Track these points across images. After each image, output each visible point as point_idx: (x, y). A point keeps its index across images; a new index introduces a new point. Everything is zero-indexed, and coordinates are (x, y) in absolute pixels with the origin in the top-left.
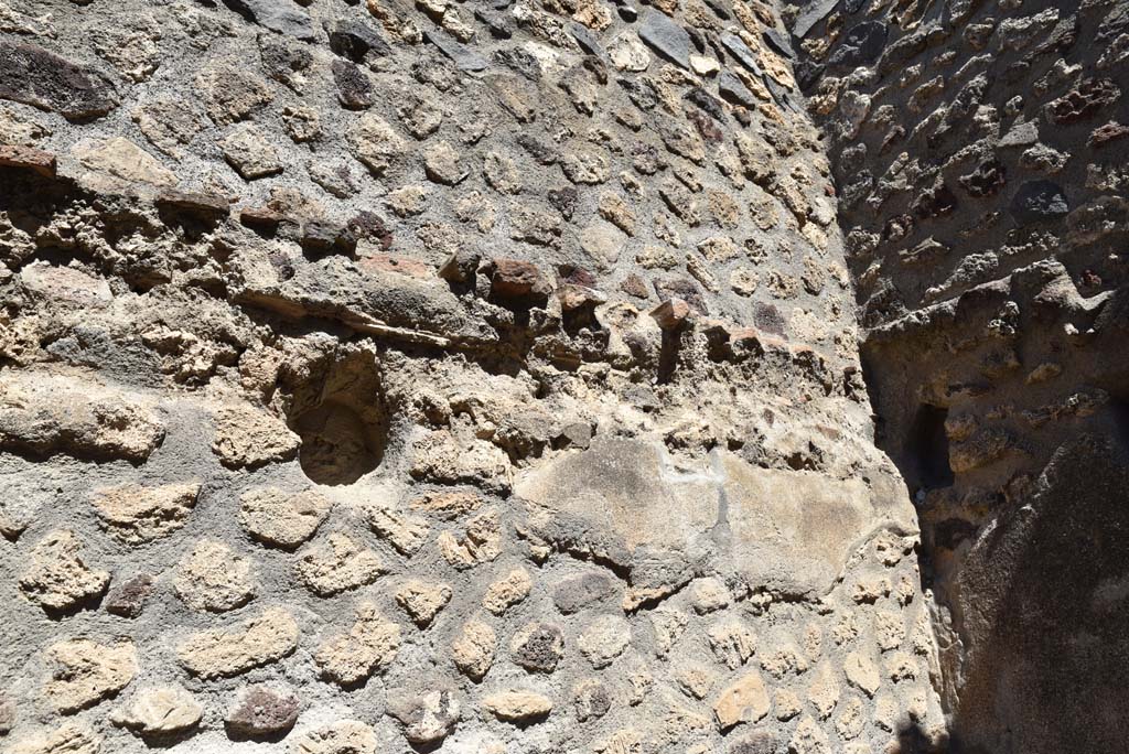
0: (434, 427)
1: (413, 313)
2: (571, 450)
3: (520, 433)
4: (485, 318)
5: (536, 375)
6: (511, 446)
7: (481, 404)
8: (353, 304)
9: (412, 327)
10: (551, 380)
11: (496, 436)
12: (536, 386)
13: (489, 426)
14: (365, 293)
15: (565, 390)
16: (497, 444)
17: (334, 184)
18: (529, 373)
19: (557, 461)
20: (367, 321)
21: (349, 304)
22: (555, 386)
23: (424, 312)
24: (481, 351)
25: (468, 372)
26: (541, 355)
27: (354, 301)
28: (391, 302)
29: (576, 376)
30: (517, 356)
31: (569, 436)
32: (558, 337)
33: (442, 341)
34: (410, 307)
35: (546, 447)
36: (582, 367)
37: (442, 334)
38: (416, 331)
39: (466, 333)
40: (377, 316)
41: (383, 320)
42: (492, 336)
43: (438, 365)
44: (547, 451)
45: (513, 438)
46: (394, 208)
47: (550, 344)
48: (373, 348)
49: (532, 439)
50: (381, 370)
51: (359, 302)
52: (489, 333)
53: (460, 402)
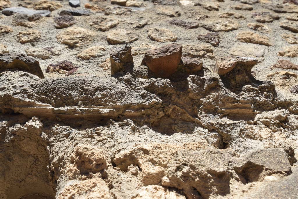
1: (74, 93)
3: (193, 167)
4: (145, 88)
5: (211, 128)
7: (146, 152)
8: (18, 93)
9: (76, 104)
10: (228, 129)
13: (155, 170)
14: (32, 85)
18: (204, 127)
20: (31, 104)
21: (15, 94)
22: (234, 133)
23: (85, 91)
24: (148, 116)
26: (211, 111)
27: (20, 91)
28: (55, 89)
29: (255, 124)
30: (187, 116)
32: (222, 93)
33: (104, 111)
34: (72, 89)
35: (232, 181)
36: (258, 116)
37: (105, 106)
38: (80, 106)
39: (129, 102)
40: (43, 101)
41: (49, 103)
42: (154, 99)
45: (185, 176)
47: (216, 101)
49: (209, 171)
51: (25, 91)
52: (151, 98)
53: (125, 156)
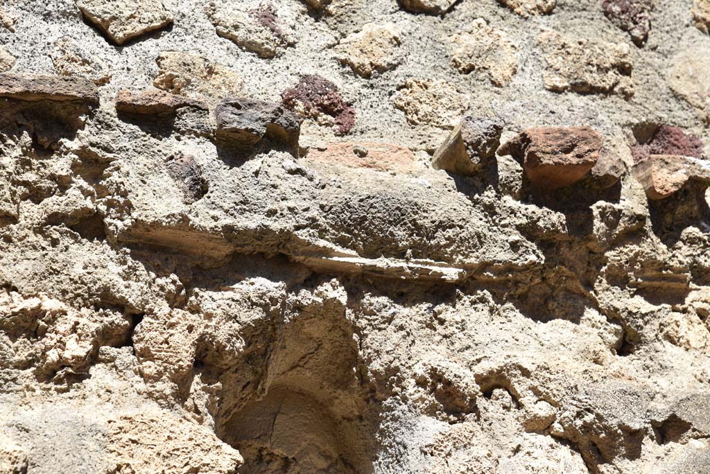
0: (452, 418)
1: (400, 232)
2: (692, 441)
3: (599, 417)
4: (519, 227)
5: (613, 316)
6: (584, 440)
7: (526, 373)
8: (303, 227)
9: (401, 254)
10: (640, 322)
11: (557, 426)
12: (616, 333)
13: (543, 410)
14: (322, 207)
15: (668, 338)
16: (558, 438)
17: (254, 37)
18: (601, 311)
19: (670, 463)
20: (327, 252)
21: (298, 228)
22: (649, 332)
23: (417, 228)
24: (516, 283)
25: (497, 320)
26: (618, 280)
27: (305, 223)
28: (364, 218)
29: (685, 311)
30: (577, 285)
31: (685, 418)
32: (645, 247)
33: (451, 273)
34: (394, 223)
35: (646, 440)
36: (692, 296)
37: (450, 262)
38: (408, 260)
39: (489, 257)
40: (343, 242)
41: (354, 247)
42: (533, 255)
43: (447, 312)
44: (649, 446)
45: (587, 427)
46: (351, 65)
47: (632, 261)
48: (341, 295)
49: (621, 426)
50: (357, 330)
51: (313, 223)
52: (526, 252)
53: (491, 372)
